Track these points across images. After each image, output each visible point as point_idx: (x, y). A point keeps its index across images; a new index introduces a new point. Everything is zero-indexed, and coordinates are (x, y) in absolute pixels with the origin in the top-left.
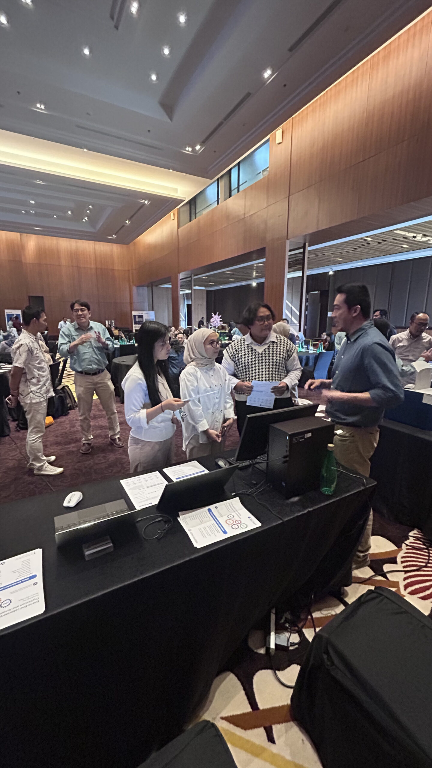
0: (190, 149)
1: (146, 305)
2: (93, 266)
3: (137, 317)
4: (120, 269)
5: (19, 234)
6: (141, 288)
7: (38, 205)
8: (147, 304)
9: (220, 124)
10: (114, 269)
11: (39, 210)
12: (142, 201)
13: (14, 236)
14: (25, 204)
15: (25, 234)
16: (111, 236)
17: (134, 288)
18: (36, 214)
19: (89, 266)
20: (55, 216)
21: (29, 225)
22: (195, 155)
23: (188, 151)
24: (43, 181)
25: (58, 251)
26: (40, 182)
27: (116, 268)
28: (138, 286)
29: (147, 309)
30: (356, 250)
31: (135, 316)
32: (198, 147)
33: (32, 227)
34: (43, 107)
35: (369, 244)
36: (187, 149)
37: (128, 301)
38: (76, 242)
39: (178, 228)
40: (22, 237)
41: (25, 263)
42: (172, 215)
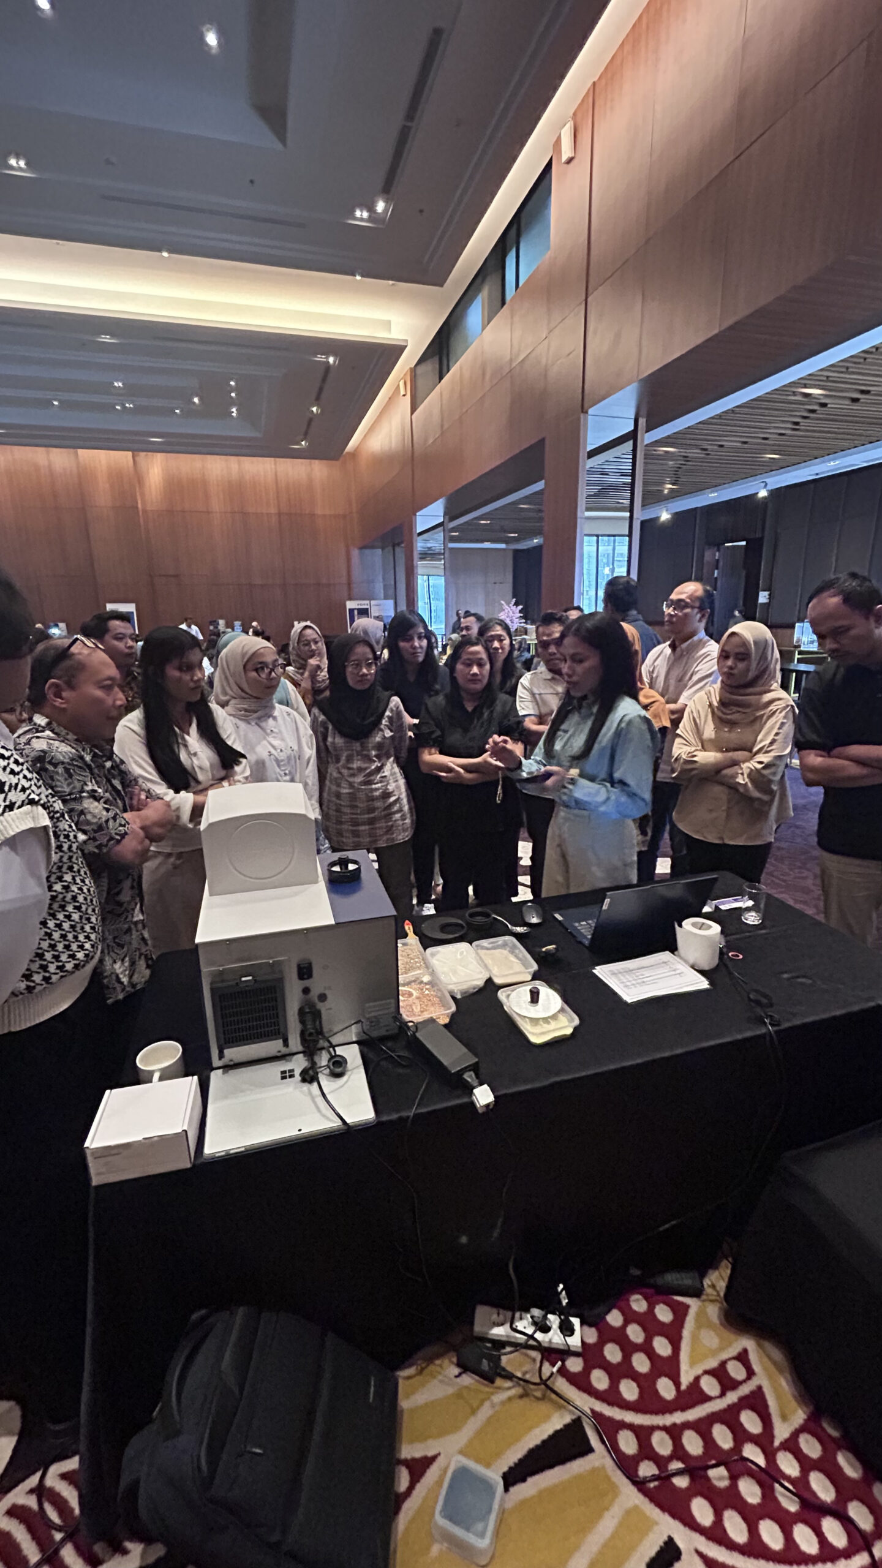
0: (365, 215)
1: (379, 587)
2: (273, 510)
3: (356, 612)
4: (328, 512)
5: (130, 453)
6: (367, 552)
7: (131, 391)
8: (382, 585)
9: (404, 135)
10: (314, 515)
11: (144, 402)
12: (321, 358)
13: (123, 458)
14: (108, 388)
15: (143, 454)
16: (299, 443)
17: (355, 553)
18: (138, 410)
19: (264, 511)
20: (177, 411)
21: (137, 433)
22: (380, 227)
23: (362, 219)
24: (113, 336)
25: (205, 483)
26: (106, 339)
27: (319, 511)
28: (362, 548)
29: (382, 595)
30: (797, 427)
31: (352, 611)
32: (380, 206)
33: (146, 438)
34: (22, 164)
35: (824, 405)
36: (358, 213)
37: (344, 580)
38: (239, 463)
39: (412, 413)
40: (137, 459)
41: (145, 511)
42: (402, 384)
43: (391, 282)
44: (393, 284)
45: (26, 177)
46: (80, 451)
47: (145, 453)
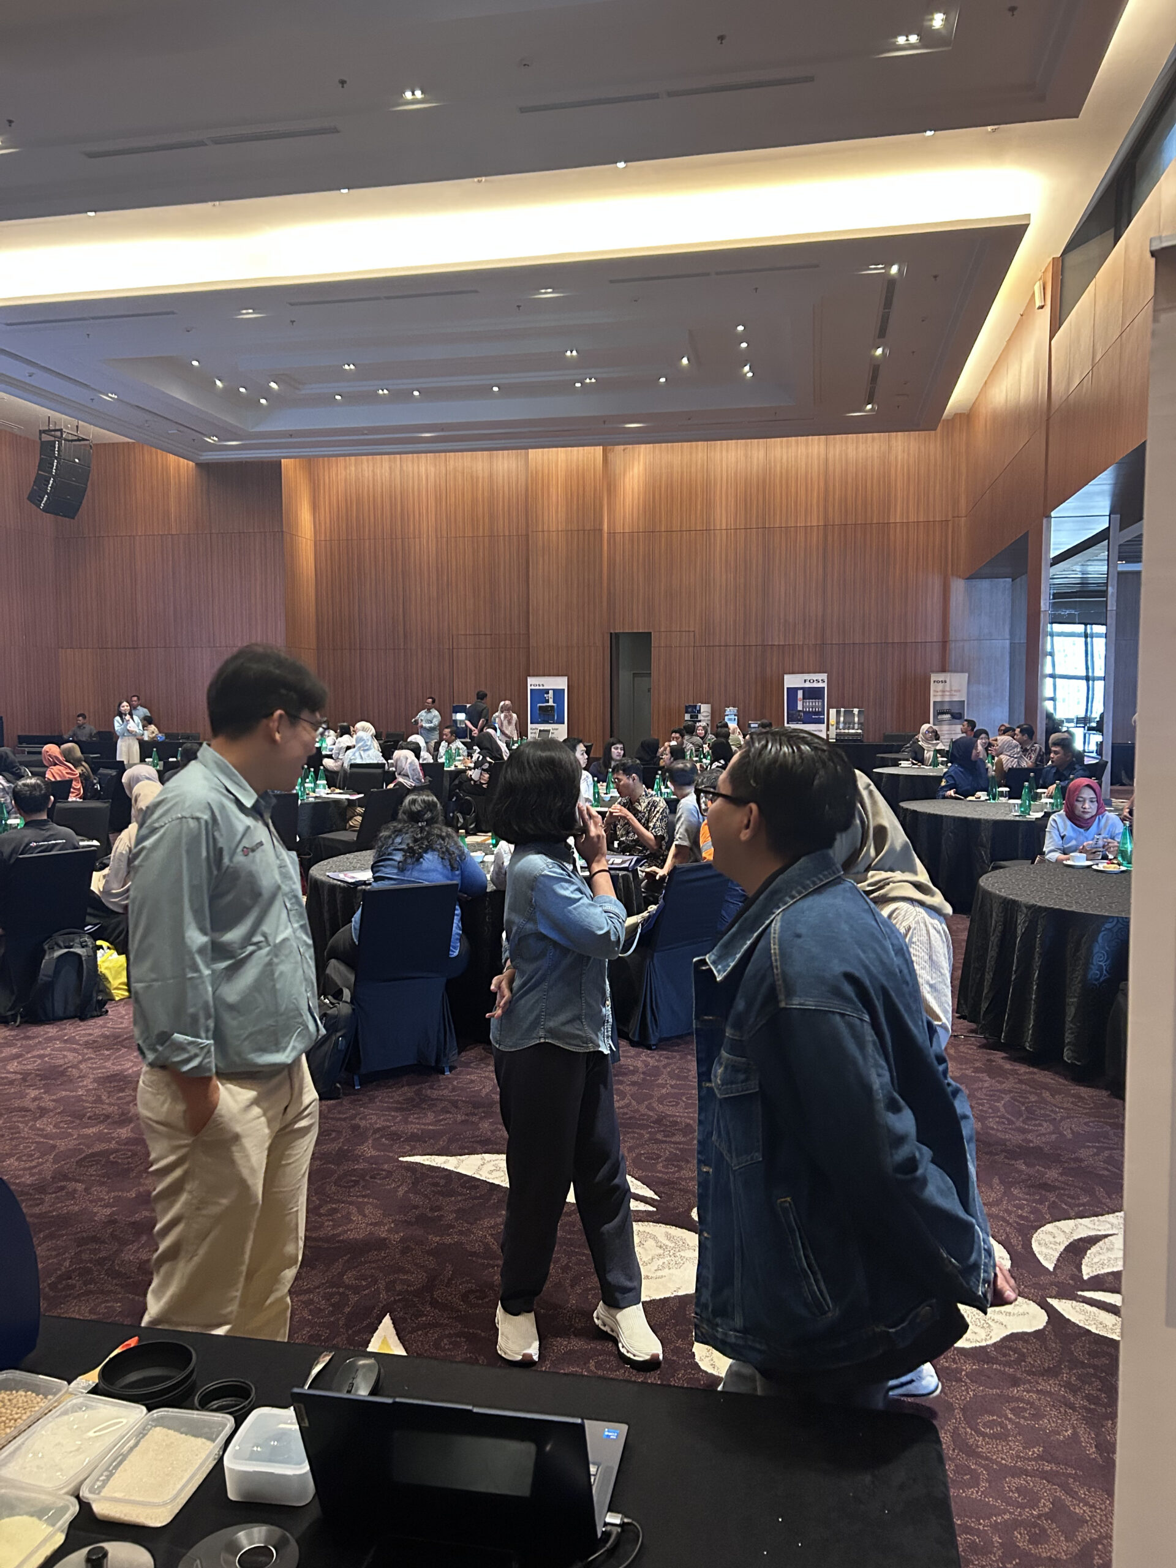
2: (816, 521)
4: (913, 518)
5: (600, 449)
7: (590, 361)
8: (1007, 644)
10: (888, 523)
12: (876, 270)
13: (589, 457)
14: (559, 361)
16: (860, 409)
18: (602, 386)
19: (801, 523)
20: (662, 380)
21: (607, 419)
23: (912, 47)
25: (707, 484)
26: (548, 294)
32: (938, 21)
33: (620, 426)
34: (419, 94)
36: (899, 39)
37: (935, 635)
39: (1051, 340)
40: (610, 456)
41: (612, 534)
42: (1037, 288)
43: (989, 128)
44: (994, 131)
45: (425, 108)
46: (532, 452)
47: (622, 447)
